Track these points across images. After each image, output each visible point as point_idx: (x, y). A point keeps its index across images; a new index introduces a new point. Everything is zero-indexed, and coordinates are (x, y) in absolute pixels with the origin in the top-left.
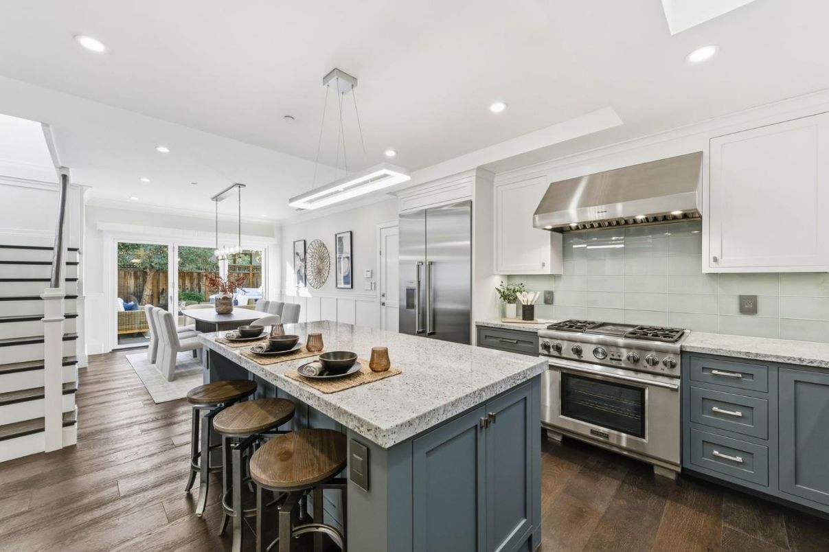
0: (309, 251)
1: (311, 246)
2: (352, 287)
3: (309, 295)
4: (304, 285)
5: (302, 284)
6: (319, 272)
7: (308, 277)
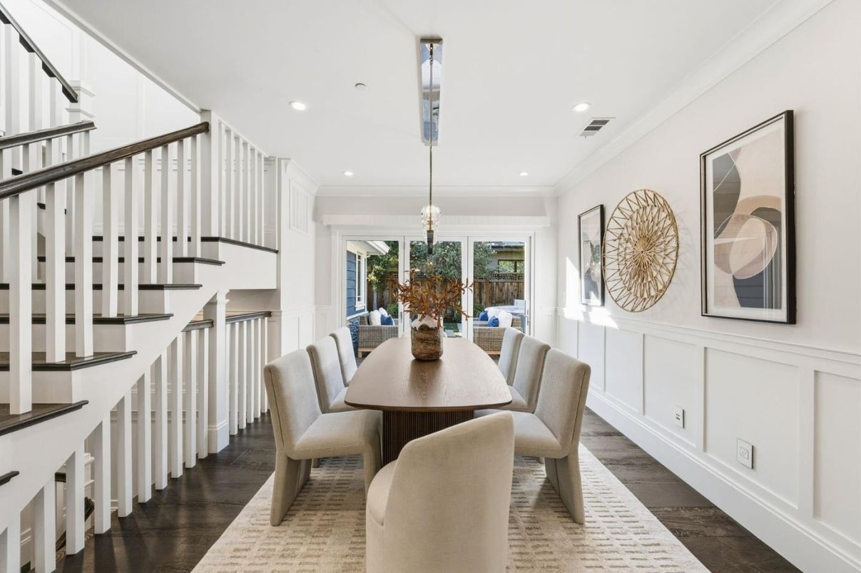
0: (611, 225)
1: (618, 213)
2: (792, 319)
3: (612, 324)
4: (599, 302)
5: (595, 300)
6: (641, 270)
7: (609, 285)
